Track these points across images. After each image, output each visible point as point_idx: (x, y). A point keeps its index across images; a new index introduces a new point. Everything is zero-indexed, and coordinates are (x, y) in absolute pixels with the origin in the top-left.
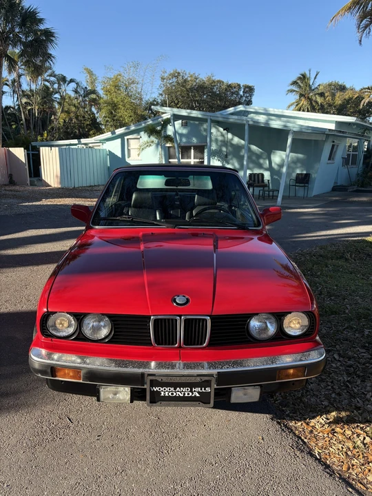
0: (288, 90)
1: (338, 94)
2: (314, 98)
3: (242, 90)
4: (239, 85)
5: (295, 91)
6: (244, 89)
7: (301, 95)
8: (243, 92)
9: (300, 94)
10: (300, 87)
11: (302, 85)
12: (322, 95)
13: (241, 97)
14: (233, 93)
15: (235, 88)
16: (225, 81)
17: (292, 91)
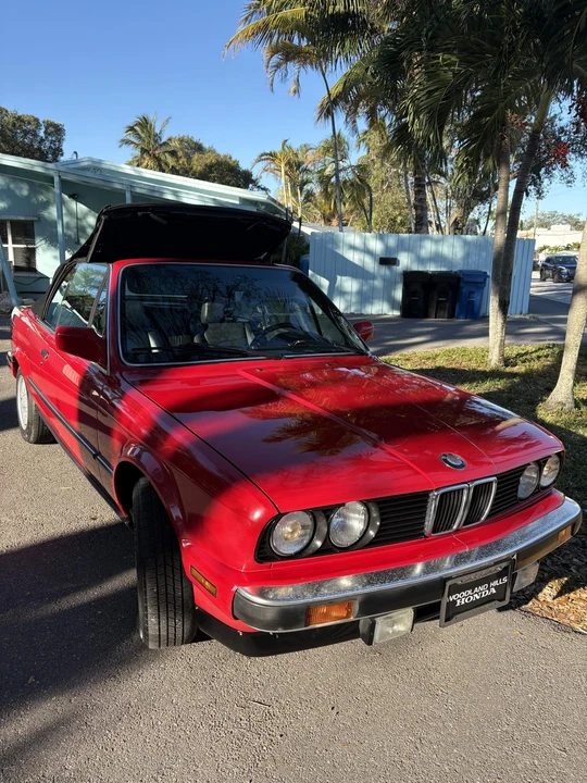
0: (122, 141)
1: (196, 156)
2: (163, 158)
3: (43, 129)
4: (36, 120)
5: (133, 143)
6: (46, 128)
7: (143, 151)
8: (45, 132)
9: (142, 149)
10: (140, 138)
11: (143, 135)
12: (173, 153)
13: (42, 140)
14: (26, 133)
15: (29, 123)
16: (11, 110)
17: (128, 142)
